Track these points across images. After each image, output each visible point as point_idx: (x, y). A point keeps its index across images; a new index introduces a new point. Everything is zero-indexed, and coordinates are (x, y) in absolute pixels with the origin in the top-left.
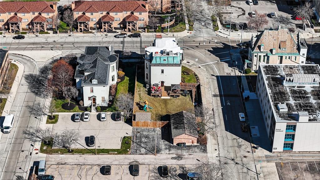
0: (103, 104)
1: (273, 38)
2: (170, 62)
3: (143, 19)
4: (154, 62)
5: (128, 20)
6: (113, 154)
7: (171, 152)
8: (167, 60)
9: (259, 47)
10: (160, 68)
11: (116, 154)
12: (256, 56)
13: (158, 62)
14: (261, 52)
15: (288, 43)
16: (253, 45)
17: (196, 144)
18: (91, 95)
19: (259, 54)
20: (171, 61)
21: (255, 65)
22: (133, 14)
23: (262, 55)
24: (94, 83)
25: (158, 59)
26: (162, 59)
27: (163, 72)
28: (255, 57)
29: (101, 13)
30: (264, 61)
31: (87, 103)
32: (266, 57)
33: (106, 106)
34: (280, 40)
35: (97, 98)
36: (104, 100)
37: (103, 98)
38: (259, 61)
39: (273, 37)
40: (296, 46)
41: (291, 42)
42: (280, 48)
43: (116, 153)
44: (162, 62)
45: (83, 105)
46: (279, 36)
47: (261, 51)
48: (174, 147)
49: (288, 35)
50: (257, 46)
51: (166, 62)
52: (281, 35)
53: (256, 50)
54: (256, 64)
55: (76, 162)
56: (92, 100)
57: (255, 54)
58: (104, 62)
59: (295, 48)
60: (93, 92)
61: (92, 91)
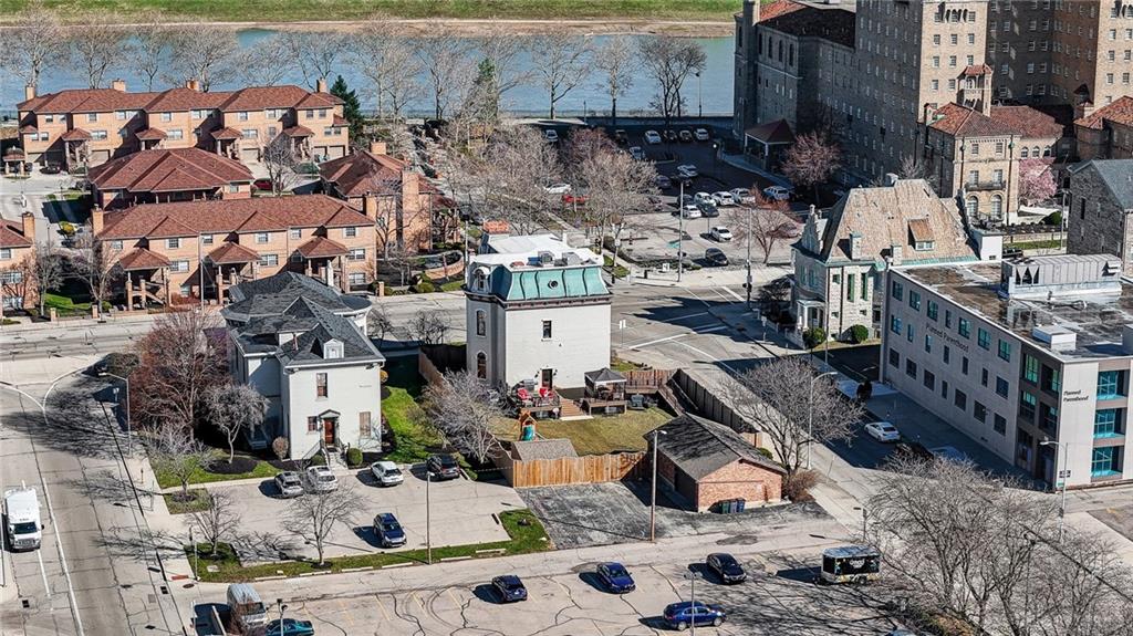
0: (363, 442)
1: (884, 211)
2: (572, 290)
3: (361, 253)
4: (514, 293)
5: (313, 253)
6: (494, 556)
7: (701, 530)
8: (560, 283)
9: (846, 246)
10: (537, 317)
11: (503, 555)
12: (835, 278)
13: (531, 293)
14: (855, 260)
15: (936, 225)
16: (822, 242)
17: (776, 501)
18: (318, 407)
19: (849, 270)
20: (575, 286)
21: (835, 314)
22: (326, 237)
23: (857, 271)
24: (333, 355)
25: (529, 283)
26: (544, 282)
27: (548, 332)
28: (833, 284)
29: (206, 241)
30: (864, 297)
31: (303, 442)
32: (871, 281)
33: (375, 451)
34: (907, 217)
35: (341, 421)
36: (365, 429)
37: (366, 417)
38: (849, 298)
39: (883, 208)
40: (962, 232)
41: (943, 220)
42: (912, 242)
43: (502, 550)
44: (546, 292)
45: (288, 456)
46: (901, 206)
47: (854, 257)
48: (702, 517)
49: (930, 199)
50: (836, 241)
51: (558, 292)
52: (906, 200)
53: (836, 255)
54: (838, 309)
55: (364, 588)
56: (321, 429)
57: (834, 271)
58: (331, 311)
59: (962, 238)
60: (326, 395)
61: (323, 391)
